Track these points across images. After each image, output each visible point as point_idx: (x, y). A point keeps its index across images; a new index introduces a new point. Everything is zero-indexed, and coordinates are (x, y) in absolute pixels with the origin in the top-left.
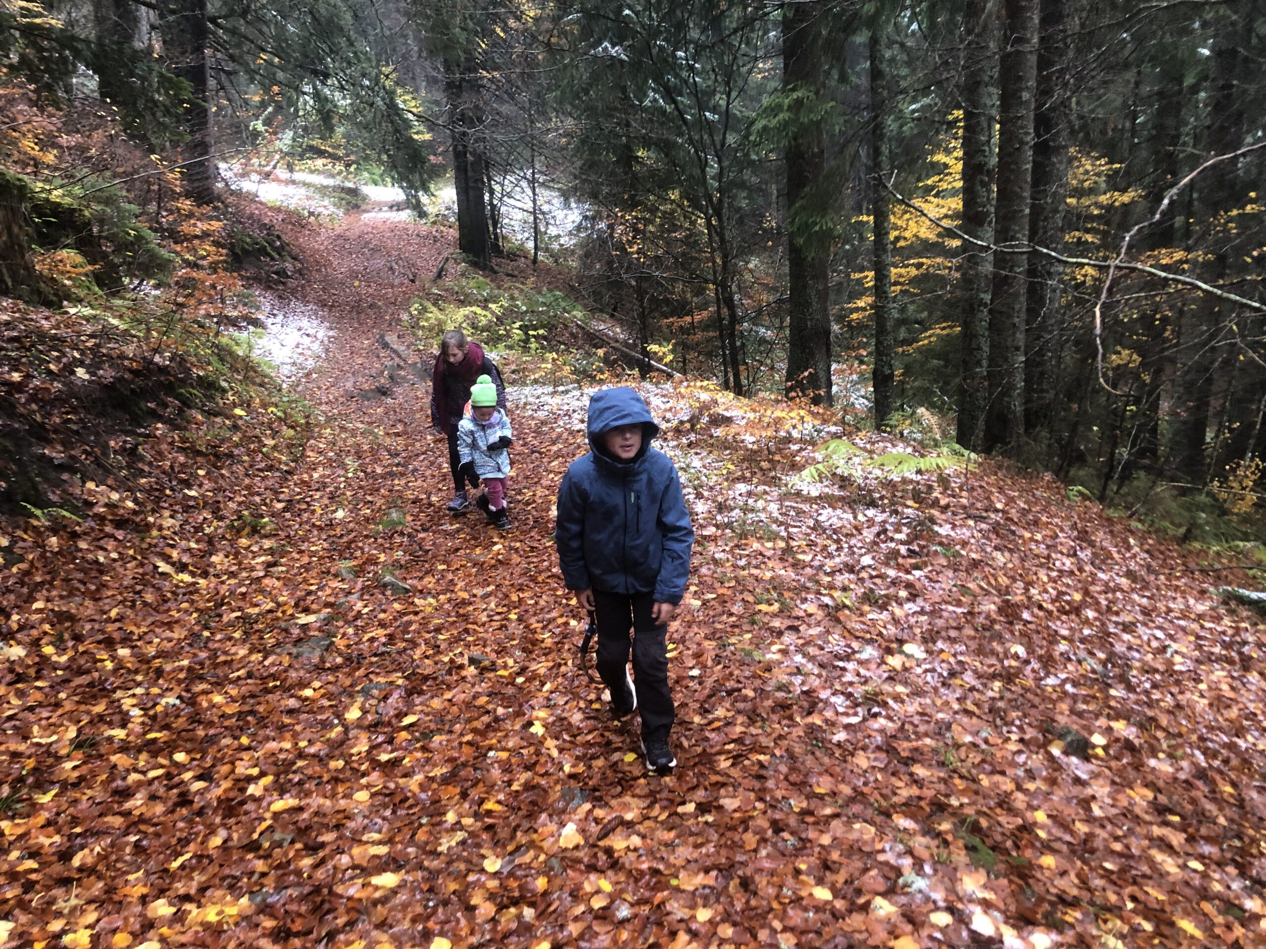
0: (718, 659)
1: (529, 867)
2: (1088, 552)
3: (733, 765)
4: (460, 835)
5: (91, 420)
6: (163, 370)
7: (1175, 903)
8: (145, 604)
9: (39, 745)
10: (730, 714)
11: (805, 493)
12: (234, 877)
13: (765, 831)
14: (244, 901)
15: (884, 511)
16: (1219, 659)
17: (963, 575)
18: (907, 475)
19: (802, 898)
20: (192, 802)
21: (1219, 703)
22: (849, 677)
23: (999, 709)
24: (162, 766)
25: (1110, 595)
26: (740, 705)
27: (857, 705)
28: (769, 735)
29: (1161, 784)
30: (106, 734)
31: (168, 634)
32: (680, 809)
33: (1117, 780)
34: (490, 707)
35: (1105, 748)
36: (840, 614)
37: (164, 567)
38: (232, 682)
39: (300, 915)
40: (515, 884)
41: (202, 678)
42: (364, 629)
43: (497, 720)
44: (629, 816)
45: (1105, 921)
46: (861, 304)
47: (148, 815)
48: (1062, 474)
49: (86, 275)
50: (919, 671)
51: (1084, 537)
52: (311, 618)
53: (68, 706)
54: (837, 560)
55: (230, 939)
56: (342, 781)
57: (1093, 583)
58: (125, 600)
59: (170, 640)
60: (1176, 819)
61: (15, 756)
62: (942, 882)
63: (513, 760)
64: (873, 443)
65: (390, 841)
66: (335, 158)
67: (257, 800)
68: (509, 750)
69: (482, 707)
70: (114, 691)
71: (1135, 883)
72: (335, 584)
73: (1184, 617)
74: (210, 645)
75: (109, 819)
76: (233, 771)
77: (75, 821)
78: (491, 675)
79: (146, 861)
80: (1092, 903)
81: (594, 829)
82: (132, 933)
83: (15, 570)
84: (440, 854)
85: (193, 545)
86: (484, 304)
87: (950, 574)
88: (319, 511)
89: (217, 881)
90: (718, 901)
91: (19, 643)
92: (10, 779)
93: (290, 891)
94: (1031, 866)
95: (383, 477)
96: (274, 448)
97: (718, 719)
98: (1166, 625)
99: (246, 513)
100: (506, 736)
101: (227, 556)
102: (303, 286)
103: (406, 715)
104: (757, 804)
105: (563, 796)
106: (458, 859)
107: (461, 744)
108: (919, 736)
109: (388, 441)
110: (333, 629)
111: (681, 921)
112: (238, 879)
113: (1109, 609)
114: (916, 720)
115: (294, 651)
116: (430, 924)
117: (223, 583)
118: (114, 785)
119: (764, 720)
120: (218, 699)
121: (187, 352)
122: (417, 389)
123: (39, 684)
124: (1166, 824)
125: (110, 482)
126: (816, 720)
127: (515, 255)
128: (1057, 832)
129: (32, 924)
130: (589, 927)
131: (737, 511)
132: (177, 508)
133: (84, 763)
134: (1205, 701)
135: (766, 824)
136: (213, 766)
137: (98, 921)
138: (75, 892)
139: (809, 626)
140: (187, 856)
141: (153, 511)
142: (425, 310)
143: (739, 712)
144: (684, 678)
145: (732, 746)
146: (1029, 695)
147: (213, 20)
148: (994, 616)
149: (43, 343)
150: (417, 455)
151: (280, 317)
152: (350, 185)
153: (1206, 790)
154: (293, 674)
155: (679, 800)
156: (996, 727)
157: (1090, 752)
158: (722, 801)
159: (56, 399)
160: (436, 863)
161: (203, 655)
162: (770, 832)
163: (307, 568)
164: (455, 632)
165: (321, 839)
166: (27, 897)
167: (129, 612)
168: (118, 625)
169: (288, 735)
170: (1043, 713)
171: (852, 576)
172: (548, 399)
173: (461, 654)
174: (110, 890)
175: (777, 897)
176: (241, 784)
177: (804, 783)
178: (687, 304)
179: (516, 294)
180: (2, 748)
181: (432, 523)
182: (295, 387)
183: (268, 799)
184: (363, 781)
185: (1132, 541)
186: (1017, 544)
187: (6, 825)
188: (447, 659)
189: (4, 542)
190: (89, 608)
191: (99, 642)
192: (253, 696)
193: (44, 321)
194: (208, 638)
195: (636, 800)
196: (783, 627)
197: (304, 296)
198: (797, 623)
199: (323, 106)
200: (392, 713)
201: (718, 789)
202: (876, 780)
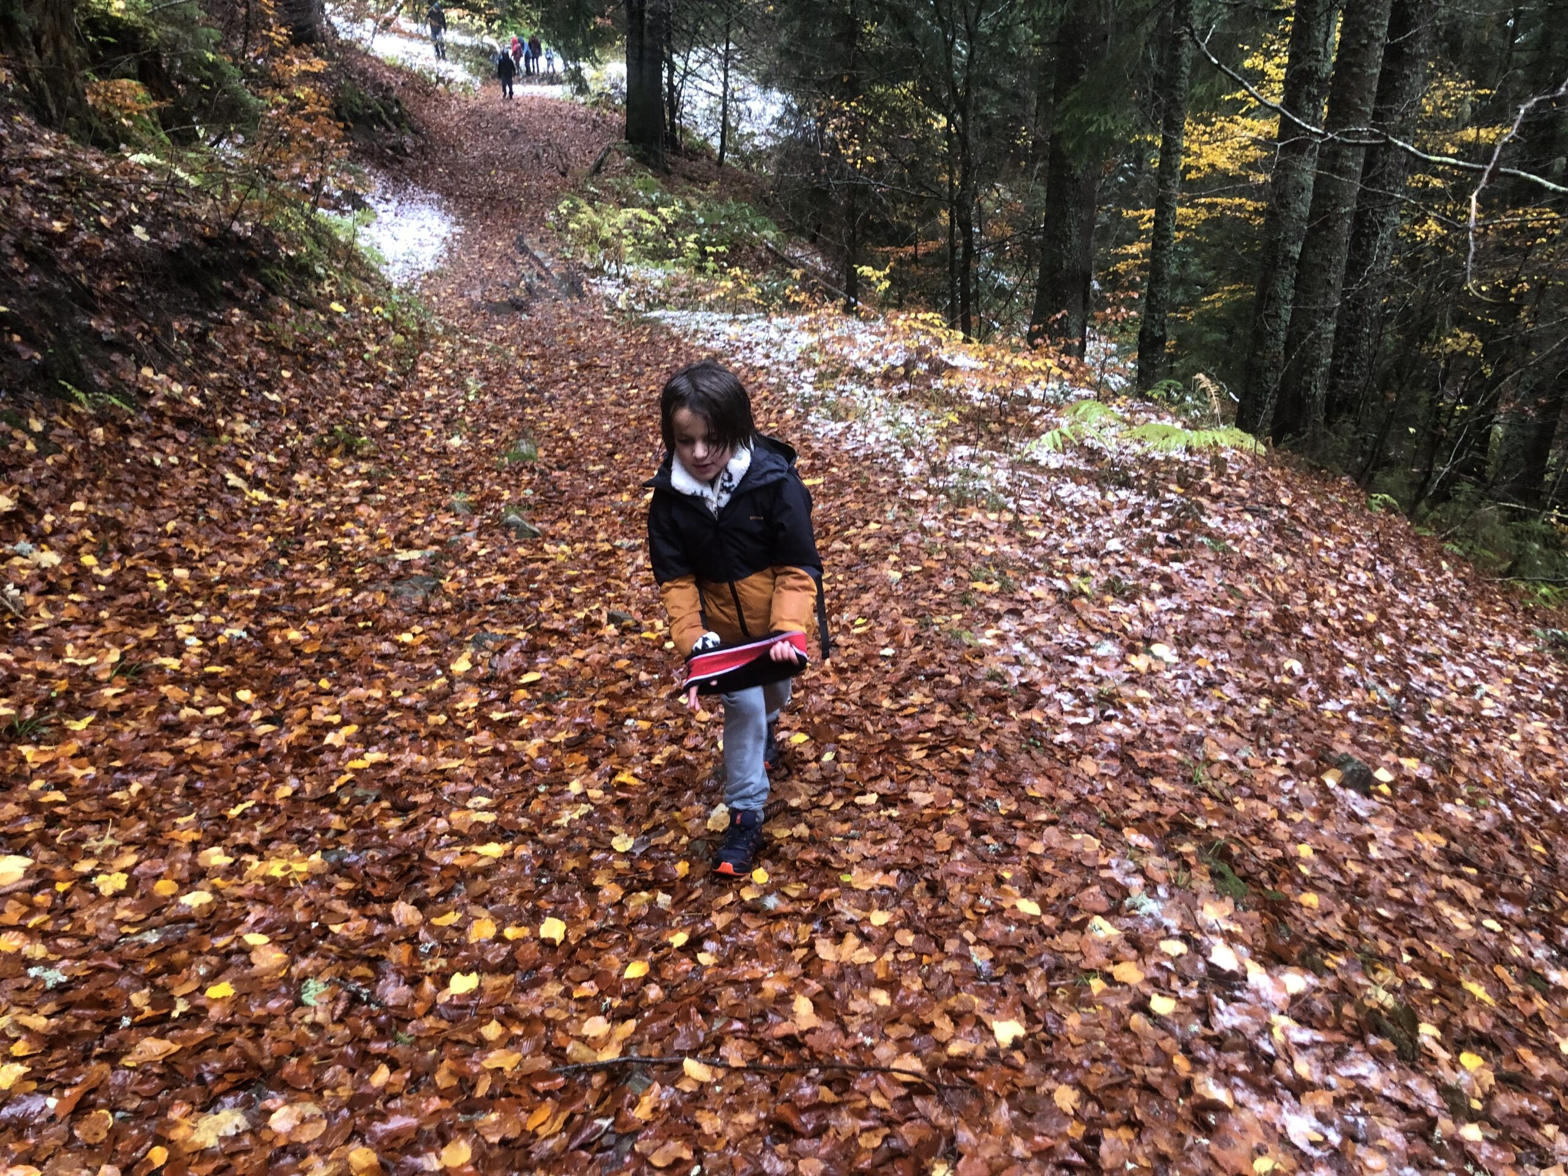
0: (917, 639)
1: (668, 848)
2: (1391, 567)
3: (927, 756)
4: (584, 809)
5: (152, 294)
6: (242, 242)
7: (1461, 963)
8: (209, 520)
9: (73, 666)
10: (928, 701)
11: (1042, 463)
12: (304, 831)
13: (963, 833)
14: (316, 858)
15: (1140, 493)
16: (1539, 708)
17: (1232, 574)
18: (1173, 454)
19: (1003, 910)
20: (257, 746)
21: (1532, 757)
22: (1080, 673)
23: (1265, 728)
24: (222, 704)
25: (1412, 621)
26: (943, 692)
27: (1089, 705)
28: (975, 727)
29: (1456, 832)
30: (156, 662)
31: (236, 557)
32: (858, 800)
33: (1403, 821)
34: (631, 672)
35: (1391, 785)
36: (1074, 602)
37: (233, 480)
38: (312, 618)
39: (382, 879)
40: (650, 867)
41: (275, 611)
42: (480, 573)
43: (638, 685)
44: (794, 803)
45: (1375, 971)
46: (1134, 249)
47: (203, 755)
48: (1365, 479)
49: (149, 113)
50: (1168, 676)
51: (1386, 552)
52: (415, 555)
53: (111, 626)
54: (1077, 541)
55: (297, 897)
56: (443, 738)
57: (1392, 605)
58: (185, 513)
59: (238, 565)
60: (1473, 871)
61: (43, 676)
62: (1179, 908)
63: (656, 732)
64: (1133, 413)
65: (497, 808)
66: (474, 9)
67: (337, 751)
68: (651, 720)
69: (620, 670)
70: (167, 615)
71: (1414, 934)
72: (447, 519)
73: (1501, 657)
74: (288, 575)
75: (156, 755)
76: (308, 717)
77: (113, 754)
78: (635, 637)
79: (199, 806)
80: (1359, 950)
82: (177, 881)
83: (49, 461)
84: (558, 827)
85: (272, 458)
86: (653, 208)
87: (1217, 571)
88: (431, 436)
89: (284, 834)
90: (898, 904)
91: (52, 548)
92: (35, 700)
93: (371, 852)
94: (1288, 902)
95: (513, 404)
96: (379, 355)
97: (913, 705)
98: (1478, 663)
99: (339, 428)
100: (649, 704)
101: (313, 476)
102: (425, 169)
103: (526, 672)
104: (955, 802)
105: (715, 775)
106: (581, 834)
107: (593, 708)
108: (1161, 747)
109: (520, 363)
110: (441, 570)
111: (851, 922)
112: (311, 834)
113: (1409, 636)
114: (1161, 728)
115: (392, 589)
116: (542, 903)
117: (306, 505)
118: (164, 718)
119: (969, 711)
120: (294, 635)
121: (275, 226)
122: (560, 307)
123: (73, 597)
124: (1460, 875)
125: (171, 370)
126: (1036, 716)
127: (699, 151)
128: (1323, 869)
129: (56, 862)
130: (738, 921)
131: (955, 476)
132: (253, 412)
133: (128, 691)
134: (1517, 754)
135: (964, 825)
136: (285, 708)
137: (137, 864)
138: (111, 830)
139: (1035, 611)
140: (249, 804)
141: (224, 413)
142: (576, 209)
143: (940, 699)
144: (873, 656)
145: (928, 735)
146: (1305, 719)
148: (1266, 624)
149: (93, 189)
150: (556, 382)
153: (1512, 846)
154: (389, 615)
155: (857, 789)
156: (1259, 747)
157: (1373, 787)
158: (911, 795)
159: (107, 259)
160: (552, 836)
161: (278, 585)
162: (968, 834)
163: (411, 499)
164: (593, 587)
165: (412, 799)
166: (51, 832)
167: (189, 528)
168: (175, 540)
169: (379, 682)
170: (1318, 739)
171: (1094, 561)
172: (726, 327)
173: (599, 611)
174: (153, 833)
175: (972, 906)
176: (318, 732)
177: (1014, 784)
178: (910, 229)
179: (694, 202)
180: (28, 665)
181: (571, 461)
182: (408, 290)
183: (350, 750)
184: (469, 740)
185: (1444, 564)
186: (1302, 549)
187: (27, 750)
188: (581, 615)
189: (37, 426)
190: (140, 517)
191: (151, 559)
192: (337, 635)
193: (96, 164)
194: (285, 568)
195: (805, 785)
196: (1003, 610)
197: (425, 181)
198: (1020, 607)
200: (509, 668)
201: (907, 781)
202: (1106, 789)
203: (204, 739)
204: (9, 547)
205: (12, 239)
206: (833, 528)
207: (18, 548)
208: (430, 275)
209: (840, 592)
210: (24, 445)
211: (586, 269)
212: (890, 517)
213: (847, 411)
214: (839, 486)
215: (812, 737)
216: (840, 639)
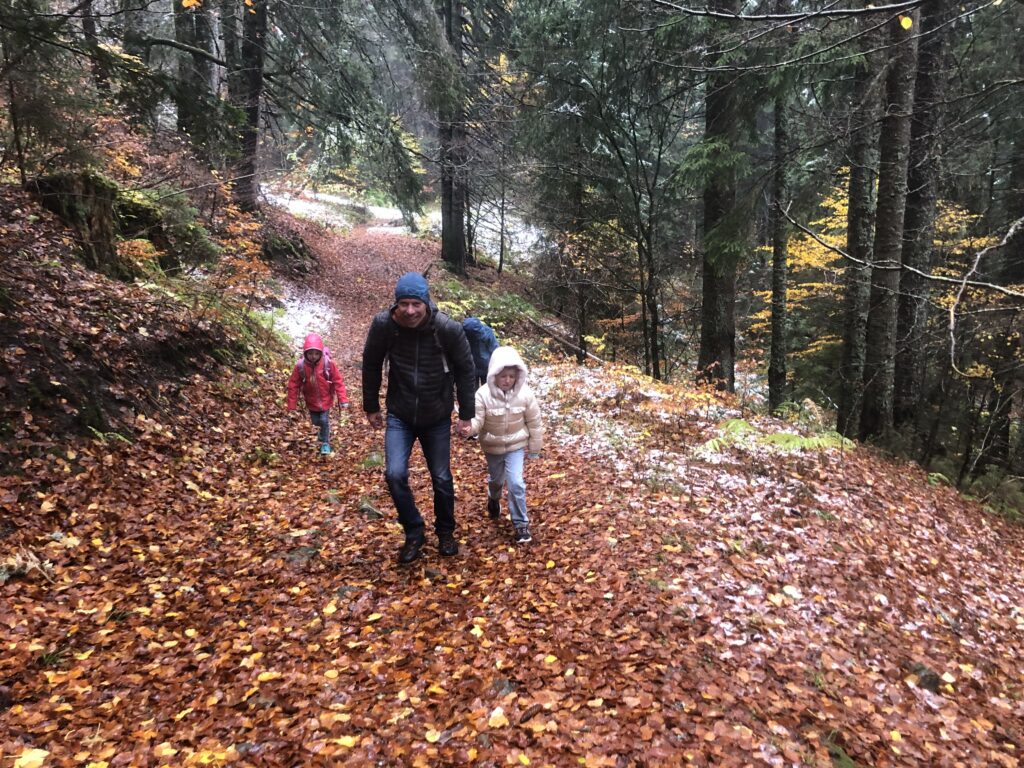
0: (628, 586)
1: (462, 740)
2: (945, 526)
3: (636, 671)
4: (408, 711)
5: (147, 369)
6: (204, 333)
8: (174, 512)
9: (82, 615)
10: (636, 630)
11: (708, 461)
12: (225, 730)
13: (659, 726)
14: (231, 749)
15: (772, 480)
17: (836, 534)
18: (793, 452)
20: (197, 668)
22: (737, 608)
23: (863, 644)
24: (176, 639)
25: (963, 563)
26: (645, 624)
27: (742, 631)
28: (668, 649)
29: (1000, 718)
30: (135, 610)
31: (190, 537)
32: (590, 703)
33: (963, 711)
34: (440, 612)
35: (954, 685)
36: (731, 557)
37: (191, 485)
38: (236, 578)
39: (274, 764)
40: (451, 753)
41: (212, 573)
42: (343, 544)
43: (444, 622)
44: (547, 706)
46: (761, 316)
47: (161, 676)
48: (924, 463)
49: (153, 258)
50: (796, 608)
51: (941, 513)
52: (303, 532)
53: (108, 586)
54: (732, 515)
56: (317, 661)
57: (949, 552)
58: (159, 508)
59: (191, 542)
60: (1011, 747)
61: (63, 622)
63: (455, 655)
64: (766, 425)
65: (351, 711)
66: (351, 184)
67: (248, 671)
68: (452, 646)
69: (433, 611)
70: (144, 578)
72: (324, 507)
74: (222, 548)
75: (131, 676)
76: (231, 647)
77: (104, 676)
78: (443, 587)
79: (156, 712)
81: (518, 714)
83: (78, 478)
84: (390, 725)
85: (215, 470)
86: (458, 300)
87: (826, 533)
89: (211, 732)
91: (75, 535)
92: (57, 640)
93: (268, 744)
97: (626, 634)
98: (1011, 591)
99: (258, 448)
100: (451, 635)
101: (240, 481)
102: (318, 280)
103: (372, 613)
104: (654, 704)
105: (494, 686)
106: (405, 729)
107: (414, 639)
108: (793, 660)
110: (319, 542)
112: (229, 732)
113: (962, 574)
114: (792, 647)
115: (288, 557)
117: (235, 501)
118: (137, 650)
119: (663, 637)
120: (224, 590)
121: (224, 322)
123: (87, 567)
124: (1003, 750)
125: (156, 416)
126: (707, 640)
127: (484, 265)
128: (909, 749)
129: (63, 753)
131: (651, 470)
132: (205, 440)
133: (116, 632)
135: (660, 720)
136: (216, 641)
137: (115, 755)
138: (99, 731)
139: (706, 565)
140: (189, 710)
141: (187, 441)
143: (644, 629)
144: (599, 599)
145: (636, 656)
146: (891, 637)
147: (267, 76)
148: (861, 569)
149: (117, 307)
152: (360, 205)
154: (285, 575)
155: (589, 695)
156: (860, 659)
157: (941, 687)
158: (625, 699)
159: (122, 350)
160: (387, 731)
161: (215, 555)
162: (663, 727)
163: (302, 494)
165: (296, 705)
166: (61, 732)
167: (161, 518)
168: (151, 527)
169: (277, 622)
170: (901, 652)
171: (743, 529)
173: (420, 568)
174: (126, 732)
176: (237, 657)
177: (694, 690)
178: (618, 308)
179: (483, 295)
180: (53, 615)
183: (257, 670)
184: (334, 662)
185: (984, 521)
186: (883, 514)
187: (50, 675)
189: (72, 455)
190: (131, 512)
191: (136, 539)
192: (252, 590)
193: (119, 291)
194: (220, 543)
195: (554, 693)
196: (684, 565)
197: (318, 287)
198: (696, 562)
199: (344, 143)
200: (361, 610)
201: (623, 689)
202: (755, 692)
203: (162, 664)
204: (48, 535)
205: (66, 340)
206: (572, 508)
207: (54, 535)
209: (577, 553)
210: (63, 468)
212: (609, 500)
213: (581, 427)
214: (575, 479)
215: (559, 658)
216: (577, 587)
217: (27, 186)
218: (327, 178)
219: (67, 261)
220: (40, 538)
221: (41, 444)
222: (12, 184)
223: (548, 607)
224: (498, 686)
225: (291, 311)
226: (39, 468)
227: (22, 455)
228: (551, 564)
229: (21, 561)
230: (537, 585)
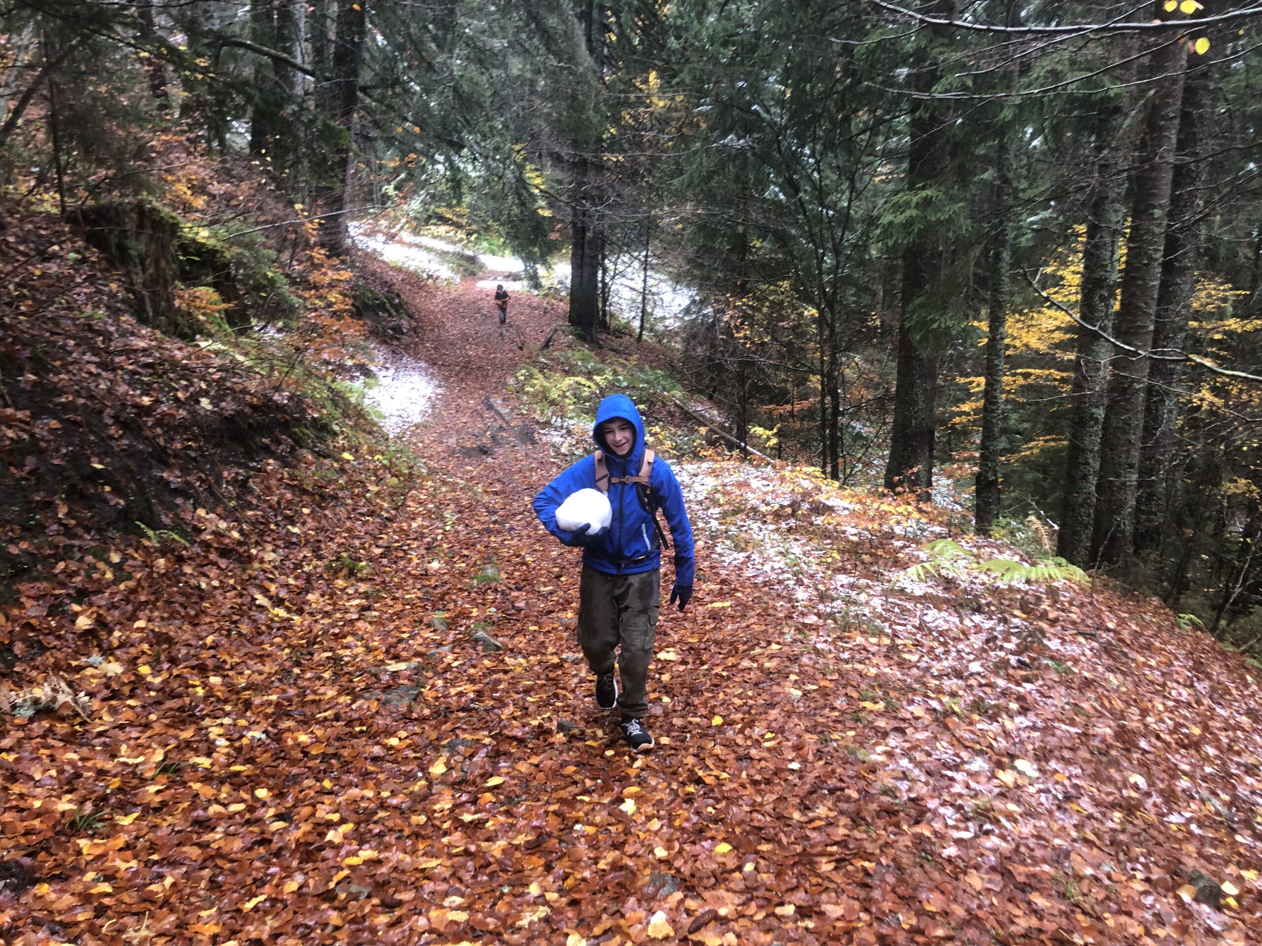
0: (819, 755)
2: (1206, 685)
3: (836, 869)
4: (543, 911)
5: (210, 450)
6: (279, 408)
8: (240, 634)
9: (125, 764)
10: (832, 814)
11: (908, 591)
12: (307, 927)
15: (991, 619)
17: (1075, 693)
18: (1015, 583)
20: (270, 841)
22: (957, 788)
23: (1121, 842)
24: (243, 801)
25: (1230, 733)
26: (844, 806)
27: (968, 819)
28: (875, 841)
30: (191, 761)
31: (259, 667)
32: (779, 911)
33: (1251, 934)
34: (577, 777)
35: (1238, 898)
36: (948, 720)
37: (261, 600)
38: (318, 722)
41: (289, 715)
42: (453, 683)
43: (584, 792)
44: (723, 912)
46: (966, 407)
47: (226, 850)
48: (1171, 601)
49: (219, 312)
50: (1032, 790)
51: (1199, 668)
52: (402, 666)
53: (157, 728)
54: (945, 663)
56: (423, 838)
57: (1212, 718)
58: (221, 628)
59: (261, 673)
61: (101, 773)
63: (601, 837)
64: (979, 548)
65: (468, 908)
66: (458, 226)
67: (337, 847)
68: (596, 825)
69: (569, 776)
70: (203, 718)
72: (427, 634)
74: (299, 682)
75: (187, 849)
76: (313, 815)
77: (153, 847)
78: (580, 744)
79: (219, 899)
81: (686, 921)
83: (122, 587)
84: (520, 929)
85: (291, 581)
86: (589, 375)
87: (1063, 690)
88: (416, 561)
89: (289, 929)
91: (117, 659)
92: (93, 796)
95: (479, 532)
96: (377, 494)
97: (820, 818)
99: (344, 555)
100: (594, 809)
101: (322, 596)
102: (416, 344)
103: (491, 776)
104: (862, 915)
105: (652, 881)
106: (539, 935)
107: (547, 812)
108: (1036, 862)
109: (486, 499)
110: (422, 680)
112: (311, 929)
113: (1230, 748)
114: (1032, 842)
115: (383, 697)
117: (316, 621)
118: (195, 814)
119: (868, 824)
120: (303, 738)
121: (304, 394)
122: (517, 452)
123: (131, 702)
125: (219, 510)
126: (924, 830)
127: (622, 331)
131: (839, 602)
132: (280, 543)
133: (168, 788)
135: (871, 938)
136: (294, 806)
138: (146, 922)
139: (916, 729)
140: (262, 898)
141: (257, 543)
142: (531, 376)
143: (842, 813)
144: (782, 770)
145: (834, 849)
146: (1155, 833)
147: (364, 89)
148: (1110, 741)
149: (174, 371)
150: (515, 515)
151: (392, 371)
152: (469, 253)
154: (380, 721)
155: (776, 900)
156: (1119, 862)
157: (1222, 902)
158: (823, 907)
159: (179, 426)
160: (516, 937)
161: (292, 692)
163: (399, 615)
164: (544, 696)
165: (398, 896)
166: (98, 922)
167: (224, 641)
168: (212, 652)
169: (371, 783)
170: (1169, 853)
171: (960, 682)
173: (550, 719)
174: (182, 925)
176: (321, 829)
177: (913, 898)
178: (788, 392)
179: (620, 369)
180: (89, 764)
181: (526, 583)
182: (400, 438)
183: (347, 848)
184: (445, 840)
185: (1249, 678)
186: (1129, 668)
187: (84, 843)
188: (535, 723)
189: (115, 558)
190: (186, 633)
191: (193, 668)
192: (339, 739)
193: (178, 351)
194: (298, 677)
195: (730, 894)
196: (888, 728)
197: (416, 353)
198: (903, 725)
199: (454, 176)
200: (477, 772)
201: (821, 893)
202: (992, 904)
203: (227, 834)
204: (84, 659)
205: (112, 412)
206: (742, 648)
207: (91, 660)
208: (417, 426)
209: (751, 707)
210: (104, 574)
211: (538, 423)
212: (788, 638)
213: (747, 542)
214: (743, 609)
215: (735, 848)
216: (753, 752)
217: (68, 216)
218: (430, 217)
219: (115, 312)
220: (74, 663)
221: (76, 542)
222: (48, 214)
223: (717, 778)
224: (658, 882)
225: (384, 381)
226: (75, 573)
227: (53, 556)
228: (717, 721)
229: (50, 693)
230: (701, 748)
